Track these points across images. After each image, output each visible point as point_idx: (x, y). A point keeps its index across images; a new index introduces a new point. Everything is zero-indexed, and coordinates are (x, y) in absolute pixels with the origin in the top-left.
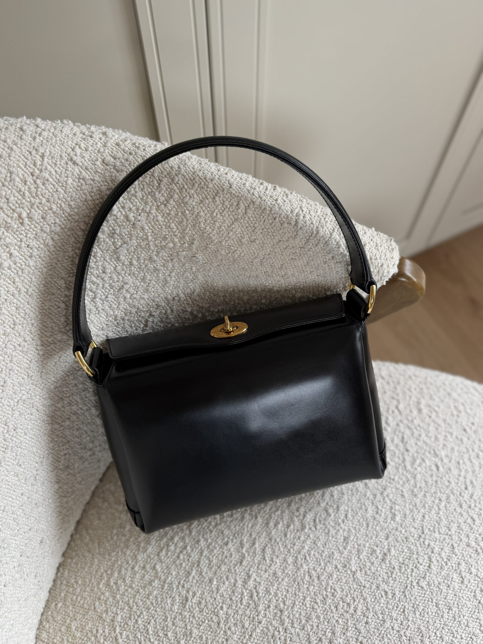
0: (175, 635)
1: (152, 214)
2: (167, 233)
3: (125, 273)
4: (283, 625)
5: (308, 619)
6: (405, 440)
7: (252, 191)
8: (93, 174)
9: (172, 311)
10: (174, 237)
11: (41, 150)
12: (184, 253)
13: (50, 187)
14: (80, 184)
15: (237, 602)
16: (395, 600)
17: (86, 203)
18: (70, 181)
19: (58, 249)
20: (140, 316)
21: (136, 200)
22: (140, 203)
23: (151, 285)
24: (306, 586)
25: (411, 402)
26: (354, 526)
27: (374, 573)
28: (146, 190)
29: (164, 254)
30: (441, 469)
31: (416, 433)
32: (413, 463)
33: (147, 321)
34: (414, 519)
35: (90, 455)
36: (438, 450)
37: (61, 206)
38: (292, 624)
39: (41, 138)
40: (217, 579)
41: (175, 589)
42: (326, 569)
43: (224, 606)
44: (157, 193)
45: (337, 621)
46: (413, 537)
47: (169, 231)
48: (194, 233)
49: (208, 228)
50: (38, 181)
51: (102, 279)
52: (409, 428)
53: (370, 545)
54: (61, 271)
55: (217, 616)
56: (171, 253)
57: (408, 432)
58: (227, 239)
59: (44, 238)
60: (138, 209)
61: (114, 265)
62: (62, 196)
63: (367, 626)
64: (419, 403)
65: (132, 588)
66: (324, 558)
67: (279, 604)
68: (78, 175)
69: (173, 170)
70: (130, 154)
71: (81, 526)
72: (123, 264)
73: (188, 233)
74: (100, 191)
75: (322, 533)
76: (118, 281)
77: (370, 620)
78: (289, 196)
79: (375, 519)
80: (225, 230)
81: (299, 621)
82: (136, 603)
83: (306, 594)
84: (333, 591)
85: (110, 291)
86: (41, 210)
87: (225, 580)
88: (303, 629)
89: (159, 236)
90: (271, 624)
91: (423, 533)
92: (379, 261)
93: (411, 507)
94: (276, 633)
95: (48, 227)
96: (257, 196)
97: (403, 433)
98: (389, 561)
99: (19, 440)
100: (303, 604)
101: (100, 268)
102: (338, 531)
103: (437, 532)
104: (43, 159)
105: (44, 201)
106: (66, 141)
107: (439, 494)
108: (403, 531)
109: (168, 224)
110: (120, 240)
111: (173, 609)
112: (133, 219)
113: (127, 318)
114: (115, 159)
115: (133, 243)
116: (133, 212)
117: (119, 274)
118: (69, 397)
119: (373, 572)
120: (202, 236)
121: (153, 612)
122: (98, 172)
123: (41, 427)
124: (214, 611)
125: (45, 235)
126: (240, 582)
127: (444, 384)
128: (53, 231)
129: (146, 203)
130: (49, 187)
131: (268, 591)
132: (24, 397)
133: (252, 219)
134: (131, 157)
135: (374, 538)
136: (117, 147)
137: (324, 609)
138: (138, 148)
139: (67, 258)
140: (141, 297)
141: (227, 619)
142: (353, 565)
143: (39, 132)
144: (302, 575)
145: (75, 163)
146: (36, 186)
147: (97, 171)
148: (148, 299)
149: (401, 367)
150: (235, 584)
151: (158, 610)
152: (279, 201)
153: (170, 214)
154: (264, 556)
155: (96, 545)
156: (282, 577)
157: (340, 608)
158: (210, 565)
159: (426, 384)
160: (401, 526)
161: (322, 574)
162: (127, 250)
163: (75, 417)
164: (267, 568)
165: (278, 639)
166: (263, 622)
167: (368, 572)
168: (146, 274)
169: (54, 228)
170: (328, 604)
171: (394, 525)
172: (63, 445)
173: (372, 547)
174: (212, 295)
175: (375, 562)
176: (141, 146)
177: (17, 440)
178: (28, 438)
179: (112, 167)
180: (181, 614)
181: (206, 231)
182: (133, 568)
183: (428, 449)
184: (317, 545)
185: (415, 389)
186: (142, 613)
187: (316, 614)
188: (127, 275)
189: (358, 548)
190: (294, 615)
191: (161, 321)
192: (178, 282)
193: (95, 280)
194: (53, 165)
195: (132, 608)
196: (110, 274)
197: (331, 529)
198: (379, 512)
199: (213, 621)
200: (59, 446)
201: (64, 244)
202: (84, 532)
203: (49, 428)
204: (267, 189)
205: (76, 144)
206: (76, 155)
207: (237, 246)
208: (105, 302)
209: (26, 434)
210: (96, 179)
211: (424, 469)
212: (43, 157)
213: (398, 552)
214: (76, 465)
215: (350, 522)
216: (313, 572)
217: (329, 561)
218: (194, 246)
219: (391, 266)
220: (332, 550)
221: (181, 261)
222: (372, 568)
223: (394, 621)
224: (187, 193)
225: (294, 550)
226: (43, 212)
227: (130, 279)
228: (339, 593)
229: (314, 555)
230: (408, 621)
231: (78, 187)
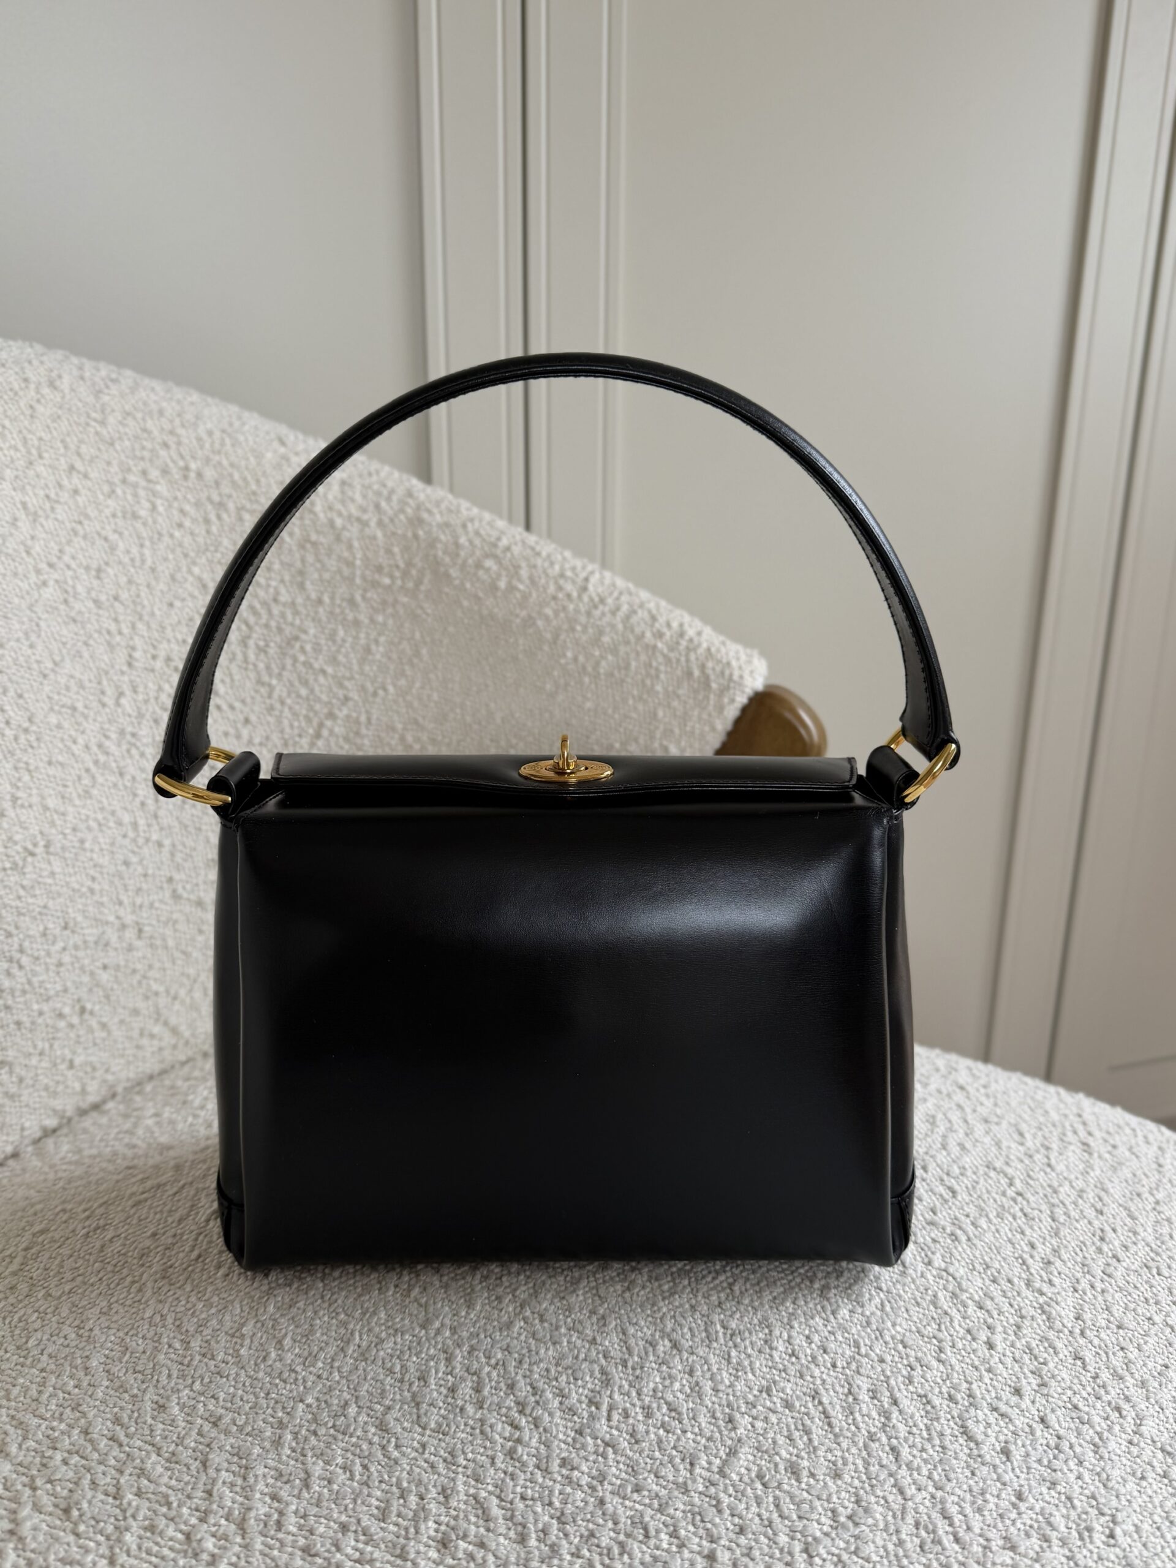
23: (343, 650)
29: (375, 596)
51: (269, 610)
115: (332, 565)
117: (296, 613)
140: (321, 669)
148: (333, 678)
162: (320, 575)
188: (309, 618)
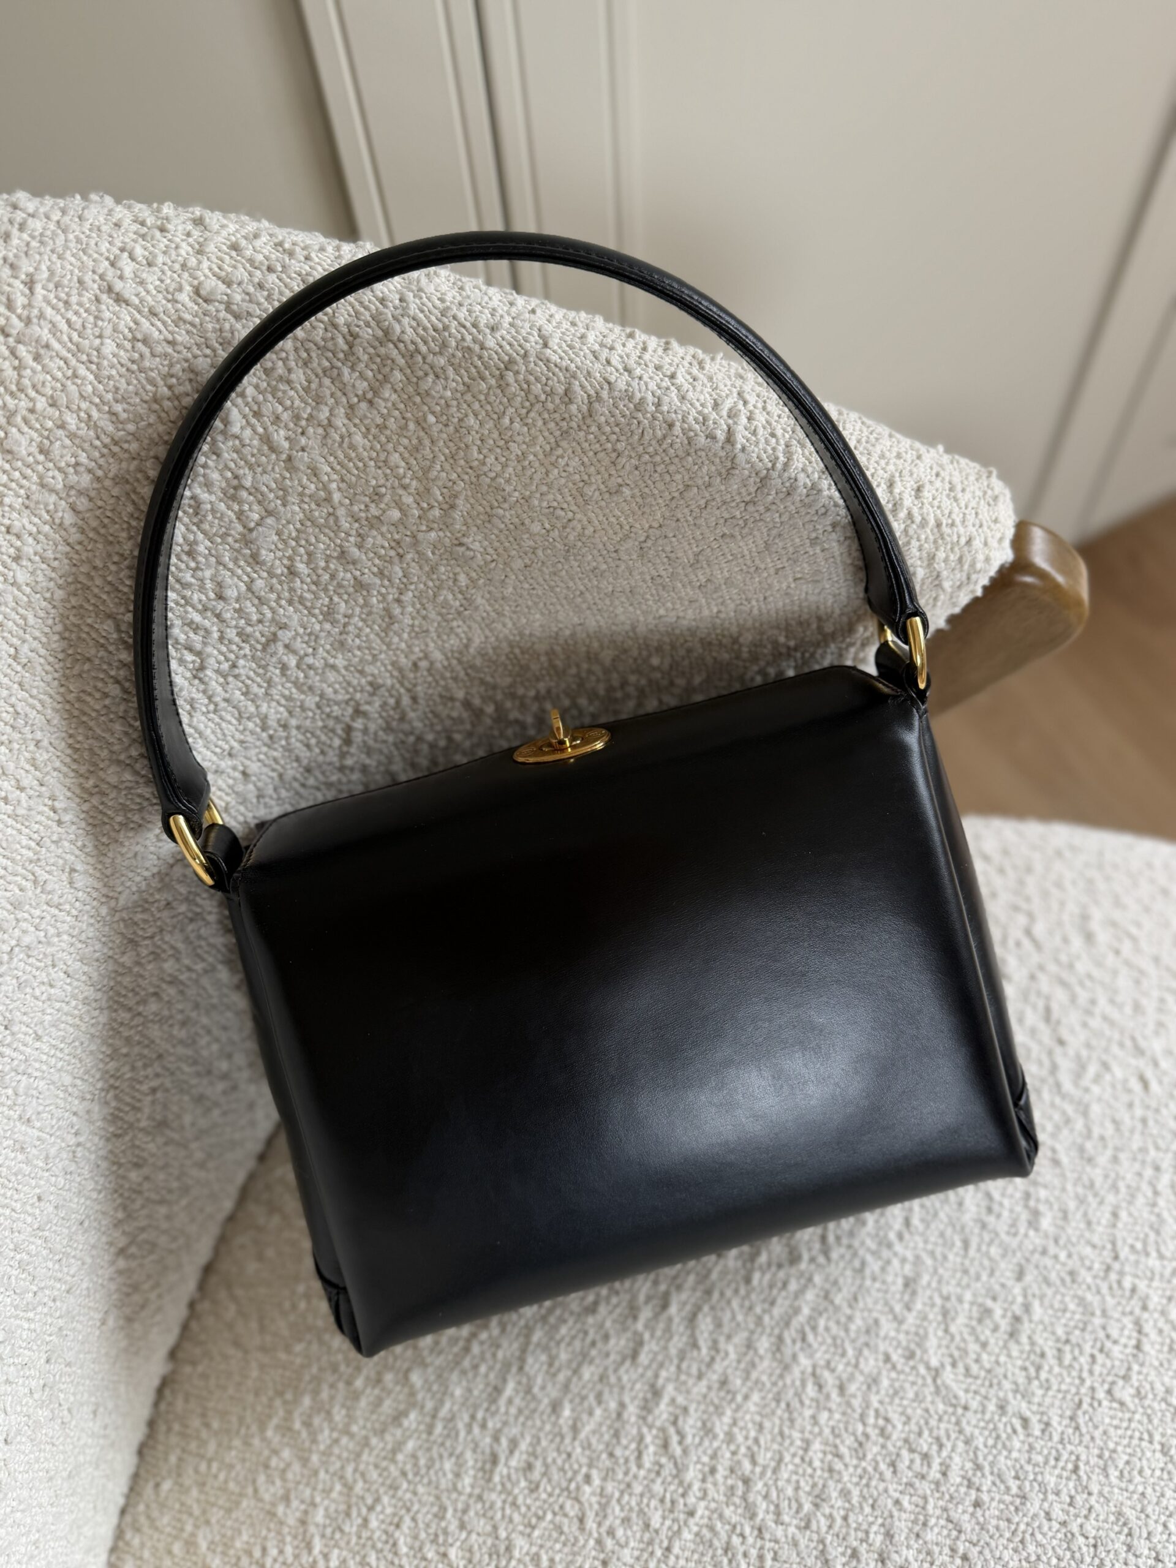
0: (468, 1555)
1: (336, 429)
2: (382, 481)
3: (279, 598)
4: (753, 1516)
5: (819, 1499)
6: (1056, 1014)
7: (604, 354)
8: (172, 328)
9: (414, 699)
10: (401, 492)
11: (26, 267)
12: (433, 534)
13: (55, 365)
14: (136, 356)
15: (627, 1461)
16: (1051, 1439)
17: (156, 407)
18: (109, 347)
19: (91, 535)
20: (328, 716)
21: (292, 393)
22: (302, 400)
23: (351, 628)
24: (808, 1413)
25: (1066, 917)
26: (930, 1247)
27: (989, 1371)
28: (315, 365)
29: (379, 540)
30: (1154, 1086)
31: (1083, 996)
32: (1079, 1074)
33: (349, 729)
34: (1089, 1223)
35: (225, 1093)
36: (1145, 1038)
37: (89, 416)
38: (778, 1513)
39: (25, 236)
40: (571, 1401)
41: (462, 1434)
42: (862, 1365)
43: (595, 1473)
44: (346, 371)
45: (897, 1502)
46: (1090, 1269)
47: (386, 475)
48: (454, 476)
49: (491, 460)
50: (22, 350)
51: (218, 616)
52: (1064, 984)
53: (975, 1295)
54: (104, 597)
55: (577, 1500)
56: (397, 537)
57: (1060, 996)
58: (544, 488)
59: (51, 507)
60: (297, 418)
61: (245, 578)
62: (90, 388)
63: (979, 1512)
64: (1085, 917)
65: (352, 1436)
66: (853, 1335)
67: (739, 1462)
68: (130, 329)
69: (385, 306)
70: (270, 269)
71: (214, 1280)
72: (271, 574)
73: (437, 478)
74: (192, 371)
75: (845, 1269)
76: (260, 621)
77: (985, 1497)
78: (707, 366)
79: (984, 1226)
80: (537, 464)
81: (794, 1505)
82: (363, 1475)
83: (811, 1432)
84: (881, 1422)
85: (241, 648)
86: (37, 430)
87: (594, 1403)
88: (807, 1526)
89: (359, 490)
90: (721, 1516)
91: (1116, 1258)
92: (962, 530)
93: (1080, 1190)
94: (736, 1540)
95: (60, 477)
96: (620, 367)
97: (1048, 998)
98: (1030, 1338)
99: (22, 1053)
100: (803, 1459)
101: (209, 585)
102: (888, 1262)
103: (1154, 1254)
104: (31, 289)
105: (41, 404)
106: (92, 243)
107: (1152, 1152)
108: (1063, 1256)
109: (383, 456)
110: (256, 507)
111: (459, 1486)
112: (286, 445)
113: (294, 722)
114: (228, 283)
115: (293, 513)
116: (286, 426)
117: (262, 601)
118: (152, 937)
119: (987, 1366)
120: (476, 486)
121: (408, 1496)
122: (185, 322)
123: (81, 1019)
124: (567, 1489)
125: (53, 498)
126: (632, 1411)
127: (1150, 866)
128: (72, 487)
129: (319, 401)
130: (52, 364)
131: (707, 1430)
132: (27, 940)
133: (608, 429)
134: (272, 278)
135: (984, 1277)
136: (234, 254)
137: (859, 1471)
138: (291, 254)
139: (116, 558)
140: (327, 665)
141: (604, 1507)
142: (931, 1352)
143: (19, 220)
144: (798, 1383)
145: (119, 299)
146: (17, 363)
147: (180, 318)
148: (346, 668)
149: (1033, 829)
150: (619, 1415)
151: (421, 1489)
152: (680, 379)
153: (386, 427)
154: (693, 1336)
155: (254, 1325)
156: (744, 1390)
157: (902, 1466)
158: (551, 1365)
159: (1100, 867)
160: (1056, 1241)
161: (851, 1378)
162: (279, 533)
163: (172, 991)
164: (704, 1368)
165: (740, 1557)
166: (699, 1513)
167: (975, 1368)
168: (336, 599)
169: (76, 478)
170: (869, 1457)
171: (1035, 1239)
172: (145, 1066)
173: (980, 1300)
174: (517, 651)
175: (992, 1341)
176: (298, 249)
177: (15, 1055)
178: (45, 1048)
179: (222, 307)
180: (480, 1498)
181: (486, 469)
182: (349, 1383)
183: (1116, 1036)
184: (832, 1302)
185: (1074, 883)
186: (377, 1500)
187: (840, 1486)
188: (283, 602)
189: (943, 1307)
190: (779, 1491)
191: (388, 729)
192: (424, 618)
193: (197, 618)
194: (61, 304)
195: (351, 1488)
196: (237, 600)
197: (869, 1258)
198: (996, 1207)
199: (566, 1515)
200: (133, 1068)
201: (106, 521)
202: (223, 1294)
203: (103, 1019)
204: (645, 349)
205: (122, 250)
206: (121, 277)
207: (574, 508)
208: (230, 679)
209: (38, 1038)
210: (179, 338)
211: (1109, 1090)
212: (30, 283)
213: (1050, 1312)
214: (187, 1119)
215: (918, 1238)
216: (826, 1374)
217: (867, 1345)
218: (457, 515)
219: (993, 543)
220: (875, 1315)
221: (427, 560)
222: (985, 1357)
223: (1051, 1497)
224: (426, 367)
225: (772, 1318)
226: (41, 435)
227: (292, 615)
228: (900, 1426)
229: (827, 1329)
230: (1090, 1494)
231: (133, 362)
